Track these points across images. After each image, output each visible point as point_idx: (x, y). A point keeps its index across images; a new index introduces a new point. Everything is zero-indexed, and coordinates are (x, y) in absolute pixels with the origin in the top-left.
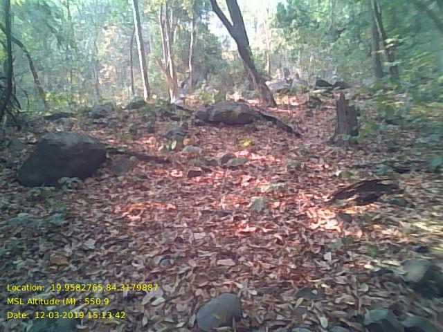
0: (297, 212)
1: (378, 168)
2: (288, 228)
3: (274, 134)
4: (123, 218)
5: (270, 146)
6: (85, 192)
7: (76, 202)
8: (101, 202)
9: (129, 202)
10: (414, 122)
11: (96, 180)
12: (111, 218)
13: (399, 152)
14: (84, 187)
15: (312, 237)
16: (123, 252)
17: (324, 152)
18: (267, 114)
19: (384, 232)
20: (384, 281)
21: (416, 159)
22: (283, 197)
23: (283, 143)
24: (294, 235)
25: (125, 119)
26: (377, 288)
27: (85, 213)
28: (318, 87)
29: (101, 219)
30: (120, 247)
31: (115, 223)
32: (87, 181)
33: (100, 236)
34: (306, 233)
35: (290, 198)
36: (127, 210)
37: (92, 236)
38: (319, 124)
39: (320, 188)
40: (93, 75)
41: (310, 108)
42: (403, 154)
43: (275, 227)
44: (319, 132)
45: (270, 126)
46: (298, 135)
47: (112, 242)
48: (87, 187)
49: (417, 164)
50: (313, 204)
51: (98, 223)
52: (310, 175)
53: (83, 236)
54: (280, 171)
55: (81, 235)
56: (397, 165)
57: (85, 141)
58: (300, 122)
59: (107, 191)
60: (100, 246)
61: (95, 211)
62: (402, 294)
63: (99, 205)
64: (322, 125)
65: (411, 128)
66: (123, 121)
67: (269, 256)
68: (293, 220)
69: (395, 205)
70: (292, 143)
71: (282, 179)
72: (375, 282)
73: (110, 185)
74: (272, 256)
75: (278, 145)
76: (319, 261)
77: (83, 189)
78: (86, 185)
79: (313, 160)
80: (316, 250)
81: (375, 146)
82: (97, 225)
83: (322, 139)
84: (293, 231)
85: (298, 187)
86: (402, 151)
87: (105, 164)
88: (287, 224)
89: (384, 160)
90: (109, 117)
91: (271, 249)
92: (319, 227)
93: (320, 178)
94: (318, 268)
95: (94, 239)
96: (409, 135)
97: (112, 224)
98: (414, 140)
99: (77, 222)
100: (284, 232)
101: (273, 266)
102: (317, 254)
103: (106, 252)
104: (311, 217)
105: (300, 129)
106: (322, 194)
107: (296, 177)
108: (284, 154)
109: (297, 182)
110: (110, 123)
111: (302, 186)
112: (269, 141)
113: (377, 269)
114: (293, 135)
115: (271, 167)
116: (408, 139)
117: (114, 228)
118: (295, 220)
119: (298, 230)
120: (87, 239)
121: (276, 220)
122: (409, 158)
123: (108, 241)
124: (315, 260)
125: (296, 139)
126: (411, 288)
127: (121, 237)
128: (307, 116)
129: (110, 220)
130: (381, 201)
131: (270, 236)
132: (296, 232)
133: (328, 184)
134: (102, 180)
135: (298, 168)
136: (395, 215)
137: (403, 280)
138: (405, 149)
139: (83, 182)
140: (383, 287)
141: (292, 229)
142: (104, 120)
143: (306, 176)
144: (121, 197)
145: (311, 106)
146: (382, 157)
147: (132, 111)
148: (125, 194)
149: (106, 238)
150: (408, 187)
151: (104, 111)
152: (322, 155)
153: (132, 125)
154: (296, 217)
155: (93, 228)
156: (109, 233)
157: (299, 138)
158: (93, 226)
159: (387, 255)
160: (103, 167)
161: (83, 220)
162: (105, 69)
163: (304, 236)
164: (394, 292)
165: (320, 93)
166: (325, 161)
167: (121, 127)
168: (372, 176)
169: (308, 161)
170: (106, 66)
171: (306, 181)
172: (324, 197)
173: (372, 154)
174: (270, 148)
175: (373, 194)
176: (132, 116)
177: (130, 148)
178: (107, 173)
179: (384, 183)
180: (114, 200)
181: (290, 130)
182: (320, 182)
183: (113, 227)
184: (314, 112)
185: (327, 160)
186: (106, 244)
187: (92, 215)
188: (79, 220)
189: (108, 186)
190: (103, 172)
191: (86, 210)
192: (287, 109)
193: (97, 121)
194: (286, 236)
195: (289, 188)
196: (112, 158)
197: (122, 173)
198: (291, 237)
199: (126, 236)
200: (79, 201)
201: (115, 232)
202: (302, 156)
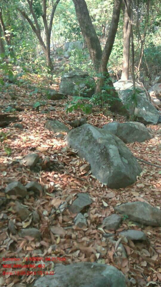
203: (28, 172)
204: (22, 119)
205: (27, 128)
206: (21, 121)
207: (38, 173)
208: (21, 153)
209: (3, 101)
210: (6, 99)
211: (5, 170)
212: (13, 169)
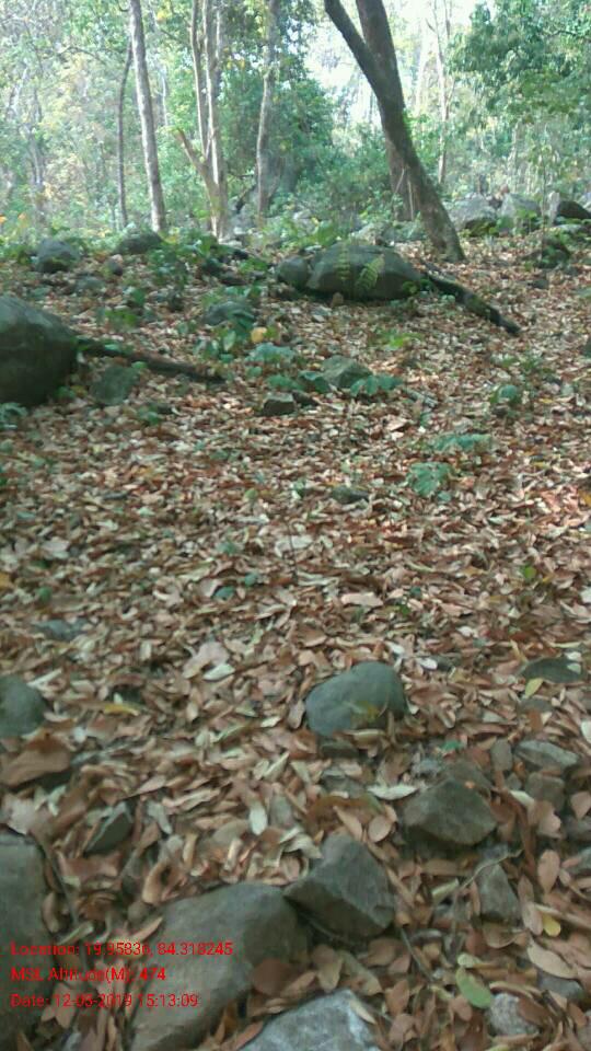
0: (515, 499)
2: (496, 532)
3: (458, 325)
4: (124, 497)
5: (448, 352)
6: (36, 438)
7: (18, 458)
8: (75, 461)
9: (135, 463)
11: (58, 412)
12: (99, 495)
14: (32, 426)
15: (551, 554)
16: (130, 568)
17: (573, 369)
18: (441, 278)
22: (481, 466)
23: (480, 348)
24: (512, 548)
25: (114, 277)
27: (40, 481)
28: (561, 219)
29: (76, 497)
30: (122, 557)
31: (107, 507)
32: (39, 413)
33: (77, 533)
34: (538, 545)
35: (498, 469)
36: (132, 479)
37: (58, 532)
38: (562, 305)
39: (567, 450)
40: (30, 174)
41: (541, 266)
43: (466, 531)
44: (561, 325)
45: (450, 307)
46: (513, 331)
47: (105, 547)
48: (38, 427)
50: (550, 484)
51: (71, 505)
52: (541, 421)
53: (39, 531)
54: (473, 410)
55: (34, 528)
57: (31, 321)
58: (519, 301)
59: (85, 439)
60: (80, 554)
61: (61, 479)
63: (71, 466)
64: (568, 307)
66: (112, 281)
67: (458, 591)
68: (506, 517)
70: (499, 348)
71: (478, 427)
73: (90, 424)
74: (462, 590)
75: (467, 352)
76: (571, 605)
77: (30, 430)
78: (35, 421)
79: (547, 386)
80: (563, 582)
82: (67, 510)
83: (569, 340)
84: (510, 540)
85: (514, 447)
87: (75, 378)
88: (494, 525)
90: (77, 270)
91: (459, 575)
92: (567, 534)
93: (563, 428)
94: (568, 620)
95: (64, 537)
97: (101, 509)
99: (22, 500)
100: (487, 541)
101: (467, 612)
102: (566, 590)
103: (93, 566)
104: (547, 511)
105: (519, 315)
106: (571, 463)
107: (510, 424)
108: (479, 372)
109: (512, 434)
110: (82, 283)
111: (523, 444)
112: (446, 342)
114: (502, 329)
115: (451, 399)
117: (106, 518)
118: (512, 516)
119: (517, 539)
120: (47, 538)
121: (467, 515)
123: (94, 544)
124: (562, 603)
125: (507, 339)
127: (122, 537)
128: (534, 286)
129: (97, 501)
131: (455, 551)
132: (514, 542)
134: (71, 413)
135: (515, 403)
139: (30, 414)
141: (505, 536)
142: (67, 277)
143: (533, 421)
144: (116, 452)
145: (546, 261)
147: (130, 258)
148: (125, 446)
149: (91, 538)
151: (66, 256)
152: (569, 376)
153: (131, 290)
154: (512, 510)
155: (60, 516)
156: (98, 528)
157: (516, 336)
158: (61, 511)
160: (71, 384)
161: (36, 498)
162: (60, 161)
163: (533, 551)
165: (569, 233)
166: (576, 391)
167: (106, 296)
169: (538, 388)
170: (61, 152)
171: (534, 433)
172: (576, 469)
174: (449, 357)
176: (130, 271)
177: (130, 343)
178: (81, 397)
180: (99, 458)
181: (495, 318)
183: (103, 514)
184: (551, 277)
185: (581, 389)
186: (91, 550)
187: (55, 487)
188: (27, 497)
189: (84, 427)
190: (72, 394)
191: (40, 476)
192: (488, 268)
193: (52, 277)
194: (493, 550)
195: (495, 448)
196: (91, 364)
197: (116, 400)
198: (503, 557)
199: (137, 536)
200: (23, 456)
201: (110, 525)
202: (521, 377)
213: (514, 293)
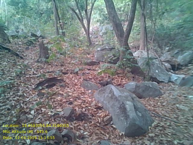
0: (19, 94)
1: (56, 73)
2: (14, 102)
3: (9, 57)
10: (70, 55)
13: (65, 66)
15: (26, 105)
17: (34, 66)
18: (5, 47)
19: (57, 98)
20: (56, 118)
21: (71, 69)
22: (12, 87)
23: (14, 61)
24: (17, 105)
26: (53, 122)
28: (32, 36)
34: (23, 103)
35: (16, 88)
42: (66, 67)
43: (7, 102)
44: (32, 57)
45: (7, 53)
46: (22, 58)
49: (71, 71)
50: (27, 89)
52: (27, 76)
54: (12, 75)
56: (63, 71)
58: (23, 52)
62: (62, 122)
64: (33, 53)
65: (69, 57)
67: (3, 117)
69: (62, 87)
70: (19, 61)
71: (12, 79)
72: (52, 119)
75: (11, 62)
76: (28, 115)
79: (29, 69)
80: (27, 110)
81: (56, 63)
83: (33, 60)
84: (17, 103)
85: (21, 82)
86: (66, 66)
88: (14, 100)
89: (59, 69)
91: (4, 113)
92: (30, 100)
93: (31, 78)
94: (27, 118)
96: (69, 60)
98: (70, 62)
100: (12, 104)
101: (4, 121)
102: (28, 112)
104: (26, 95)
105: (23, 55)
107: (20, 77)
108: (14, 67)
109: (20, 80)
111: (23, 82)
112: (6, 60)
113: (53, 114)
114: (19, 57)
115: (7, 73)
116: (68, 61)
118: (18, 98)
119: (19, 102)
121: (8, 99)
122: (68, 68)
124: (26, 115)
125: (21, 60)
126: (65, 119)
128: (27, 49)
130: (57, 86)
131: (4, 107)
133: (35, 80)
135: (21, 73)
136: (62, 91)
137: (63, 117)
138: (67, 65)
140: (55, 121)
143: (25, 77)
145: (28, 44)
146: (58, 68)
150: (67, 80)
157: (22, 59)
159: (57, 107)
163: (22, 105)
164: (59, 122)
165: (33, 39)
166: (34, 70)
168: (54, 76)
169: (26, 70)
171: (25, 79)
172: (33, 86)
173: (54, 67)
174: (7, 63)
175: (53, 83)
179: (58, 78)
181: (17, 55)
182: (31, 79)
184: (30, 47)
185: (36, 70)
192: (16, 45)
194: (13, 106)
195: (16, 83)
198: (15, 106)
202: (23, 68)
203: (65, 121)
204: (66, 80)
205: (68, 87)
206: (64, 82)
207: (72, 123)
208: (62, 106)
209: (55, 67)
210: (57, 66)
211: (48, 120)
212: (54, 119)
213: (22, 50)
